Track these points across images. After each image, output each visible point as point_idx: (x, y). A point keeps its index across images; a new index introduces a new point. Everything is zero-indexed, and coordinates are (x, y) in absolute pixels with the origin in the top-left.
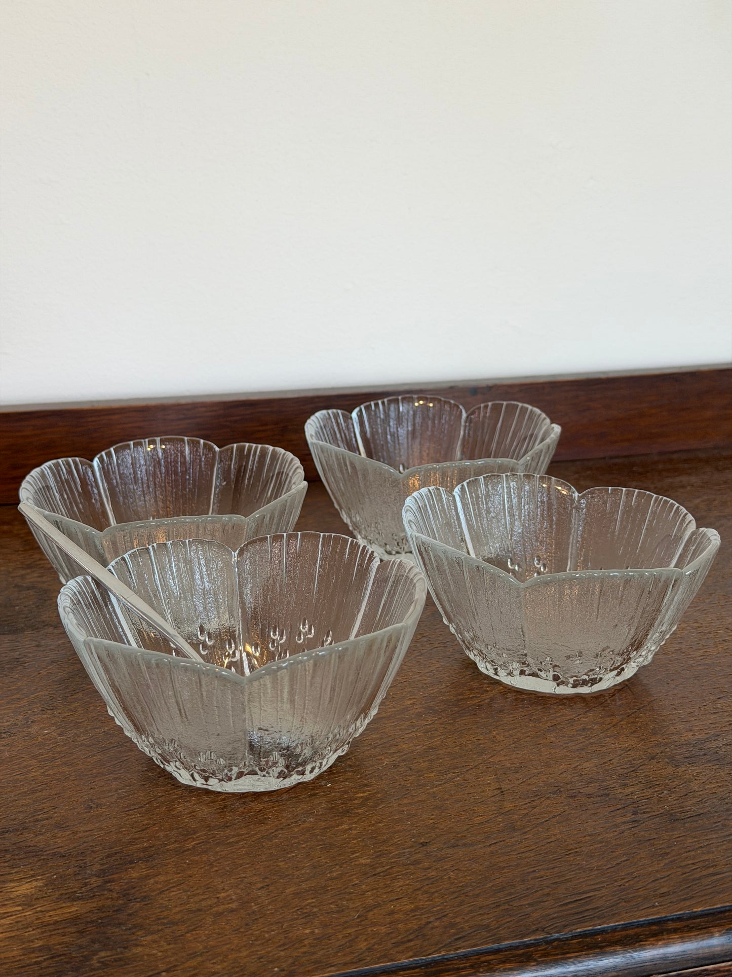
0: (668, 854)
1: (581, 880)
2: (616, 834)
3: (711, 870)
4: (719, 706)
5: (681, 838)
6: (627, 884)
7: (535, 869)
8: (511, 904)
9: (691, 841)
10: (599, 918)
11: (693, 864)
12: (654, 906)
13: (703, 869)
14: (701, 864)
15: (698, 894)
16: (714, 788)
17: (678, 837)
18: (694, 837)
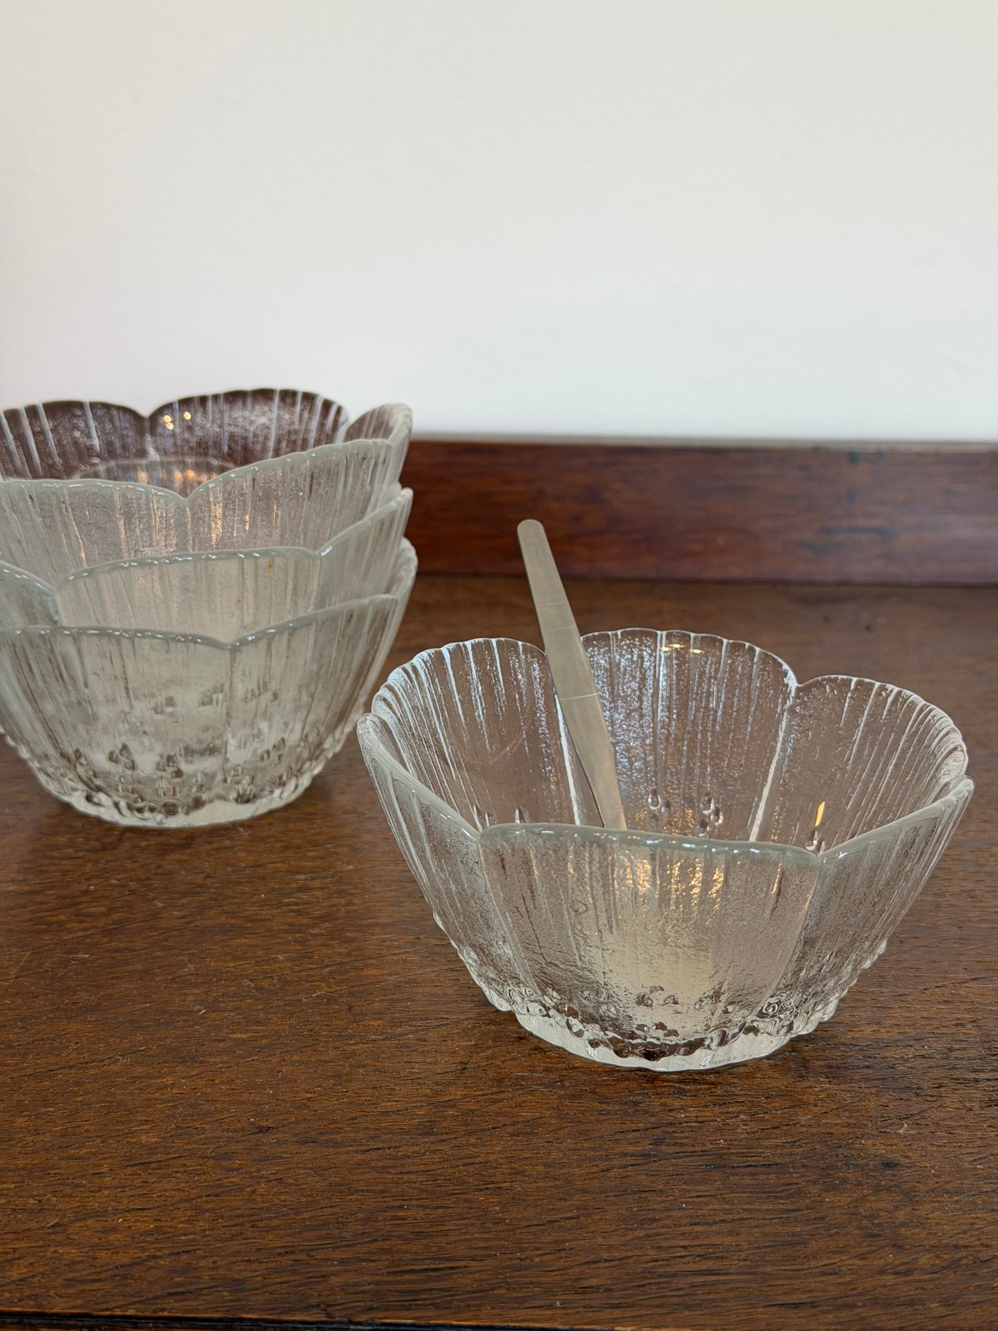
0: (655, 1220)
1: (468, 1237)
2: (594, 1169)
3: (709, 1264)
4: (962, 992)
5: (701, 1199)
6: (537, 1260)
7: (404, 1203)
8: (311, 1253)
9: (715, 1207)
10: (436, 1306)
11: (685, 1247)
12: (551, 1307)
13: (697, 1259)
14: (699, 1251)
15: (648, 1302)
16: (836, 1124)
17: (697, 1196)
18: (726, 1203)
